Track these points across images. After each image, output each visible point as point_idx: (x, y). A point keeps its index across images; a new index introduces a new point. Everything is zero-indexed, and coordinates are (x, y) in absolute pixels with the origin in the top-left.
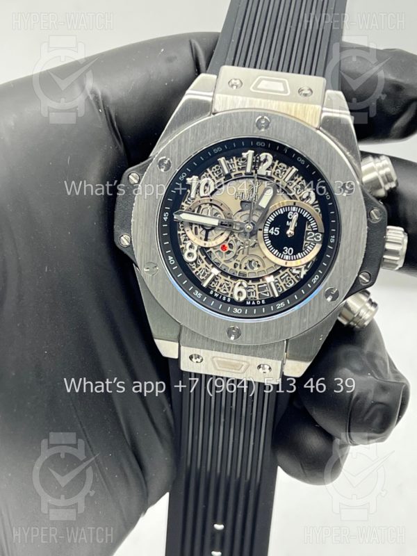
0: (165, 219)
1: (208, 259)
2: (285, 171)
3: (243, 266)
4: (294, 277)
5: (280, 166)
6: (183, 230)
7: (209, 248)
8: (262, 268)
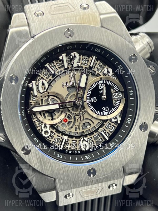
0: (23, 114)
2: (88, 60)
3: (81, 128)
4: (113, 124)
5: (84, 58)
6: (36, 118)
7: (56, 124)
8: (92, 125)
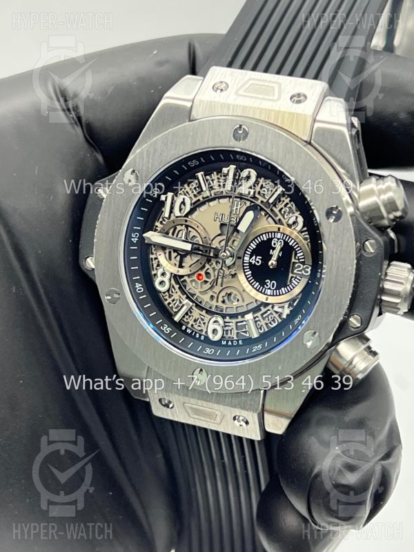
0: (135, 240)
1: (182, 289)
3: (220, 299)
4: (277, 316)
6: (156, 254)
7: (182, 276)
8: (240, 303)
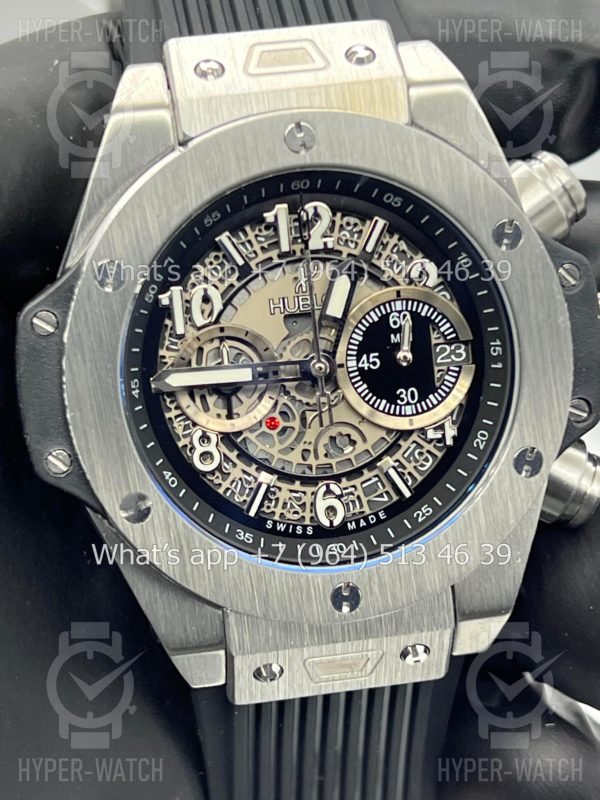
0: (136, 393)
1: (245, 456)
2: (361, 232)
3: (322, 451)
4: (430, 447)
5: (348, 224)
6: (176, 408)
7: (240, 433)
